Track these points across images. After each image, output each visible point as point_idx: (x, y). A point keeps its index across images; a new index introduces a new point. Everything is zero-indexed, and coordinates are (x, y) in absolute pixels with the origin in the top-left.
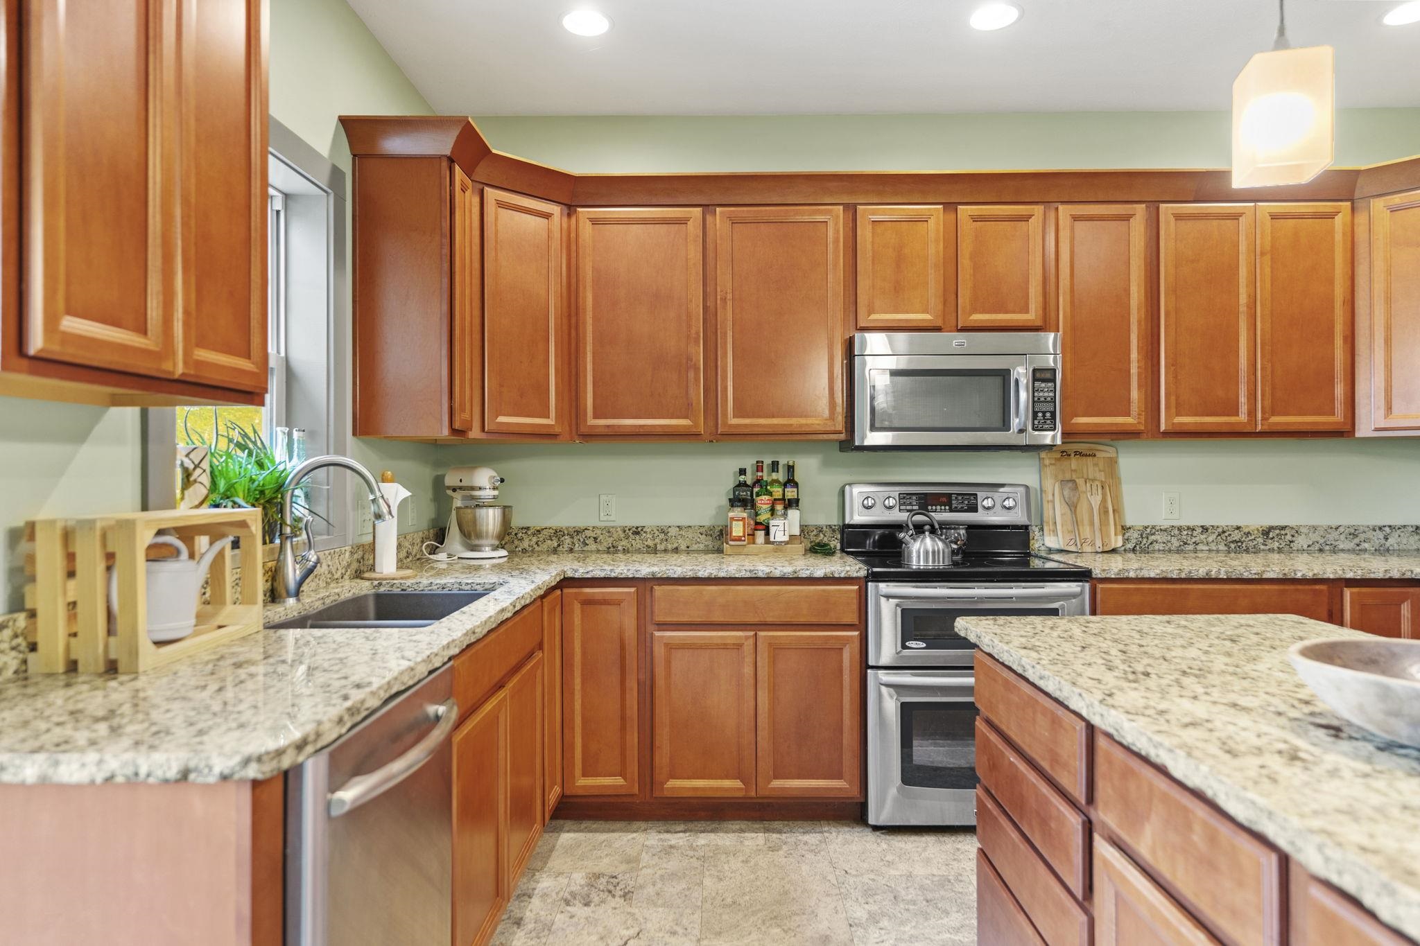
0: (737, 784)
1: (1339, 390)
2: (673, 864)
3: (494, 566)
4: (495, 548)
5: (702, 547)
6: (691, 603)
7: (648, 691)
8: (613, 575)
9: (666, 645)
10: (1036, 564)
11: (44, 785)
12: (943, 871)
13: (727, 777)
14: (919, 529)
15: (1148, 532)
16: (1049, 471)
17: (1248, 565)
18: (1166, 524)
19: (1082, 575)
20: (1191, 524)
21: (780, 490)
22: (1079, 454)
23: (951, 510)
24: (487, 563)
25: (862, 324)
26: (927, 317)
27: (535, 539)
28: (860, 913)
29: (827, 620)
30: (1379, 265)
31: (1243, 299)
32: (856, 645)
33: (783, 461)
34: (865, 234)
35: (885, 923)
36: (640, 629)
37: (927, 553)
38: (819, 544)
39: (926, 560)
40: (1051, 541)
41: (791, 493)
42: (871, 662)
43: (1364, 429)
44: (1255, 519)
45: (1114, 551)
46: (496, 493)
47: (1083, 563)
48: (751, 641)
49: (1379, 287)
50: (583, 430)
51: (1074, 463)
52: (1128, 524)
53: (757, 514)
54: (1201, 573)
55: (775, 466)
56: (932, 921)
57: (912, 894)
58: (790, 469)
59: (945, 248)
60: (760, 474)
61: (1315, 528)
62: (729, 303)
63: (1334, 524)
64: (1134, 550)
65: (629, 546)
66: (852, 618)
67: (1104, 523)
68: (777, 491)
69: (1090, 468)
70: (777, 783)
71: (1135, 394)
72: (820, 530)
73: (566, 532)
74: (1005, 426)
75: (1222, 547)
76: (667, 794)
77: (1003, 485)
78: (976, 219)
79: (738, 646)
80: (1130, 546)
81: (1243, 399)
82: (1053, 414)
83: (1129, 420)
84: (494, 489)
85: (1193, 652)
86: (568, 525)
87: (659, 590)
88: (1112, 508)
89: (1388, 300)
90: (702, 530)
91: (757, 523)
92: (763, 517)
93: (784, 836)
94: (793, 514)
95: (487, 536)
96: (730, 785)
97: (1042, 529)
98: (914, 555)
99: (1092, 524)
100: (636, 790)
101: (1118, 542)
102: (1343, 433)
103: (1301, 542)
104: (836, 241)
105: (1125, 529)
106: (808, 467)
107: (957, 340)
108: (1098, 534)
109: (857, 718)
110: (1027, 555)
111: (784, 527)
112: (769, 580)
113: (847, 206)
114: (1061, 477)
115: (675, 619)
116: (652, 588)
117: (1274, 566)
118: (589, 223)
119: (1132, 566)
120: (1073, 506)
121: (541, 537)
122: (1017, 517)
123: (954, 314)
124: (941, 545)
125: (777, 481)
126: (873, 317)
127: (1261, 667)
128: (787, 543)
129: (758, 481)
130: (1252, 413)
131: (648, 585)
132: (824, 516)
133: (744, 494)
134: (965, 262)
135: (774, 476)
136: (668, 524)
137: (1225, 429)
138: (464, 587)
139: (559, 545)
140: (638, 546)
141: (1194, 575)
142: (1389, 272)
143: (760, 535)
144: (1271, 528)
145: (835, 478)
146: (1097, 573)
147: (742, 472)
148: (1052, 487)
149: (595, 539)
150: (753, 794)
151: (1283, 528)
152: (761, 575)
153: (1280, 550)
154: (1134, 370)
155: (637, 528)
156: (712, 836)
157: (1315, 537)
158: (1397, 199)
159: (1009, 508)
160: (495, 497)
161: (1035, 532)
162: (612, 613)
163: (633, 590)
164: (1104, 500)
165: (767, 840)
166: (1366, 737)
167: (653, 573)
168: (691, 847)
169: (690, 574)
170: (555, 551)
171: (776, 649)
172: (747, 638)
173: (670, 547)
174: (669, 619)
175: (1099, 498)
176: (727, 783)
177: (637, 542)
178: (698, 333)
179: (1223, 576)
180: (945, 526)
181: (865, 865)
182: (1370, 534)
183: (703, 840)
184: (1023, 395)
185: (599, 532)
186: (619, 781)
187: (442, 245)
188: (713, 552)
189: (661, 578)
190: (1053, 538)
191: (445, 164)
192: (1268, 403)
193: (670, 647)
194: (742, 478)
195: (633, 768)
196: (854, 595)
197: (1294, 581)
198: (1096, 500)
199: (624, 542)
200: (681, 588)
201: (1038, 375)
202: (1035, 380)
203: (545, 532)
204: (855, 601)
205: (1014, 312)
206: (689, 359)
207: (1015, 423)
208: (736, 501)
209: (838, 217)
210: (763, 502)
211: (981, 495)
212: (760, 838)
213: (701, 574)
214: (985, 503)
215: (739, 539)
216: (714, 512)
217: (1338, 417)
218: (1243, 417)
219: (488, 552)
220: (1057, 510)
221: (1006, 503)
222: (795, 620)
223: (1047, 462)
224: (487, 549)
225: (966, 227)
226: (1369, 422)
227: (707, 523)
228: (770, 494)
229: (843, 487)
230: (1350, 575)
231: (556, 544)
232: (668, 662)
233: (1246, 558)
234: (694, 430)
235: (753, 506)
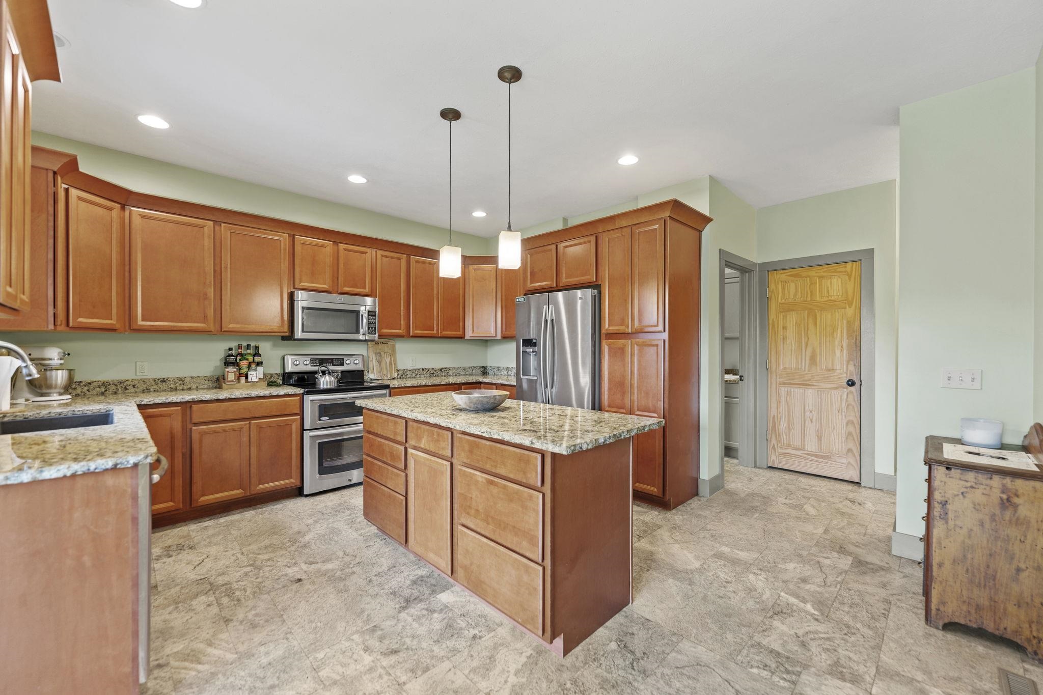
0: (240, 491)
1: (461, 324)
2: (211, 532)
3: (59, 404)
4: (61, 394)
5: (206, 386)
6: (215, 411)
7: (189, 456)
8: (167, 401)
9: (200, 433)
10: (366, 385)
11: (35, 483)
12: (339, 502)
13: (234, 489)
14: (324, 373)
15: (405, 371)
16: (371, 350)
17: (437, 381)
18: (411, 368)
19: (386, 387)
20: (419, 368)
21: (252, 358)
22: (381, 343)
23: (333, 365)
24: (55, 403)
25: (297, 286)
26: (325, 286)
27: (86, 388)
28: (310, 521)
29: (286, 413)
30: (471, 286)
31: (435, 292)
32: (299, 422)
33: (253, 344)
34: (298, 248)
35: (321, 521)
36: (184, 427)
37: (327, 382)
38: (271, 382)
39: (327, 385)
40: (372, 376)
41: (257, 359)
42: (305, 428)
43: (467, 337)
44: (438, 366)
45: (394, 379)
46: (62, 362)
47: (385, 383)
48: (248, 426)
49: (471, 292)
50: (134, 327)
51: (380, 346)
52: (399, 368)
53: (240, 369)
54: (424, 384)
55: (248, 347)
56: (339, 516)
57: (329, 511)
58: (257, 348)
59: (333, 259)
60: (240, 350)
61: (454, 368)
62: (229, 270)
63: (459, 366)
64: (400, 378)
65: (158, 388)
66: (297, 411)
67: (391, 368)
68: (251, 359)
69: (385, 348)
70: (260, 487)
71: (402, 322)
72: (272, 376)
73: (112, 383)
74: (358, 332)
75: (428, 376)
76: (200, 504)
77: (354, 355)
78: (346, 250)
79: (240, 429)
80: (399, 377)
81: (435, 326)
82: (375, 328)
83: (401, 331)
84: (61, 359)
85: (428, 401)
86: (112, 379)
87: (195, 407)
88: (393, 363)
89: (473, 297)
90: (206, 378)
91: (240, 374)
92: (244, 370)
93: (264, 509)
94: (260, 369)
95: (56, 387)
96: (236, 493)
97: (368, 372)
98: (322, 383)
99: (387, 368)
100: (181, 506)
101: (395, 375)
102: (461, 338)
103: (451, 373)
104: (285, 249)
105: (398, 370)
106: (265, 347)
107: (340, 298)
108: (389, 372)
109: (299, 452)
110: (363, 382)
111: (255, 375)
112: (258, 397)
113: (290, 235)
114: (375, 351)
115: (205, 420)
116: (191, 406)
117: (443, 380)
118: (139, 217)
119: (402, 383)
120: (380, 362)
121: (91, 387)
122: (359, 367)
123: (337, 287)
124: (333, 378)
125: (250, 354)
126: (302, 284)
127: (445, 402)
128: (258, 382)
129: (240, 354)
130: (438, 330)
131: (188, 405)
132: (275, 369)
133: (232, 359)
134: (341, 266)
135: (248, 351)
136: (184, 376)
137: (430, 335)
138: (76, 413)
139: (106, 391)
140: (165, 388)
141: (422, 384)
142: (473, 291)
143: (243, 379)
144: (442, 368)
145: (280, 352)
146: (392, 386)
147: (230, 349)
148: (372, 356)
149: (134, 386)
150: (248, 494)
151: (446, 368)
152: (253, 395)
153: (445, 376)
154: (402, 314)
155: (164, 379)
156: (227, 518)
157: (454, 371)
158: (476, 267)
159: (356, 364)
160: (61, 364)
161: (366, 373)
162: (166, 421)
163: (179, 408)
164: (391, 360)
165: (256, 513)
166: (466, 410)
167: (193, 399)
168: (218, 524)
169: (215, 398)
170: (103, 394)
171: (260, 428)
172: (245, 425)
173: (185, 387)
174: (201, 420)
175: (389, 359)
176: (234, 492)
177: (164, 386)
178: (210, 282)
179: (430, 384)
180: (334, 372)
181: (307, 508)
182: (468, 369)
183: (222, 520)
184: (365, 321)
185: (136, 382)
186: (171, 504)
187: (48, 220)
188: (216, 388)
189: (197, 401)
190: (373, 375)
191: (51, 175)
192: (442, 327)
193: (202, 434)
194: (230, 352)
195: (179, 496)
196: (298, 401)
197: (449, 384)
198: (388, 360)
199: (155, 387)
200: (208, 405)
201: (370, 314)
202: (369, 315)
203: (94, 384)
204: (298, 404)
205: (360, 288)
206: (205, 294)
207: (361, 331)
208: (227, 364)
209: (285, 239)
210: (244, 364)
211: (345, 359)
212: (253, 512)
213: (220, 398)
214: (347, 362)
215: (232, 381)
216: (212, 369)
217: (460, 333)
218: (435, 332)
219: (55, 397)
220: (374, 364)
221: (355, 362)
222: (270, 415)
223: (370, 346)
224: (55, 395)
225: (342, 252)
226: (469, 334)
227: (208, 374)
228: (247, 359)
229: (284, 356)
230: (463, 382)
231: (103, 390)
232: (201, 441)
233: (435, 378)
234: (208, 329)
235: (238, 365)
